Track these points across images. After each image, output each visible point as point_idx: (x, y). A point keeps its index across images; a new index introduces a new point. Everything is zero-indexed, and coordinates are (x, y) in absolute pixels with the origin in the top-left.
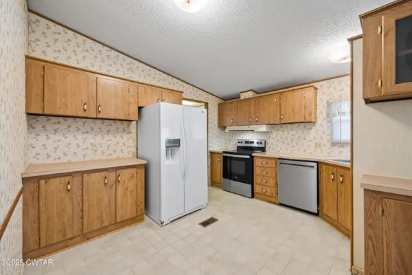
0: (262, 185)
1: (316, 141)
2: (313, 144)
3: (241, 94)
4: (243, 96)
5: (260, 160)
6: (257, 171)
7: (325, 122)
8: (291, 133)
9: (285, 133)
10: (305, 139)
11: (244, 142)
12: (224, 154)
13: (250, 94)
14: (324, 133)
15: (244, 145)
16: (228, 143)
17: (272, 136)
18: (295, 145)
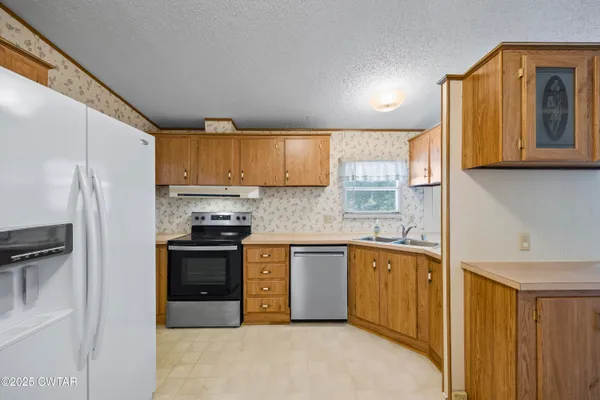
0: (262, 296)
1: (325, 213)
2: (321, 217)
3: (207, 123)
4: (210, 127)
5: (258, 251)
6: (251, 271)
7: (336, 186)
8: (292, 201)
9: (284, 201)
10: (312, 210)
11: (208, 218)
12: (171, 248)
13: (227, 127)
14: (335, 202)
15: (208, 222)
16: (166, 220)
17: (262, 206)
18: (298, 220)
